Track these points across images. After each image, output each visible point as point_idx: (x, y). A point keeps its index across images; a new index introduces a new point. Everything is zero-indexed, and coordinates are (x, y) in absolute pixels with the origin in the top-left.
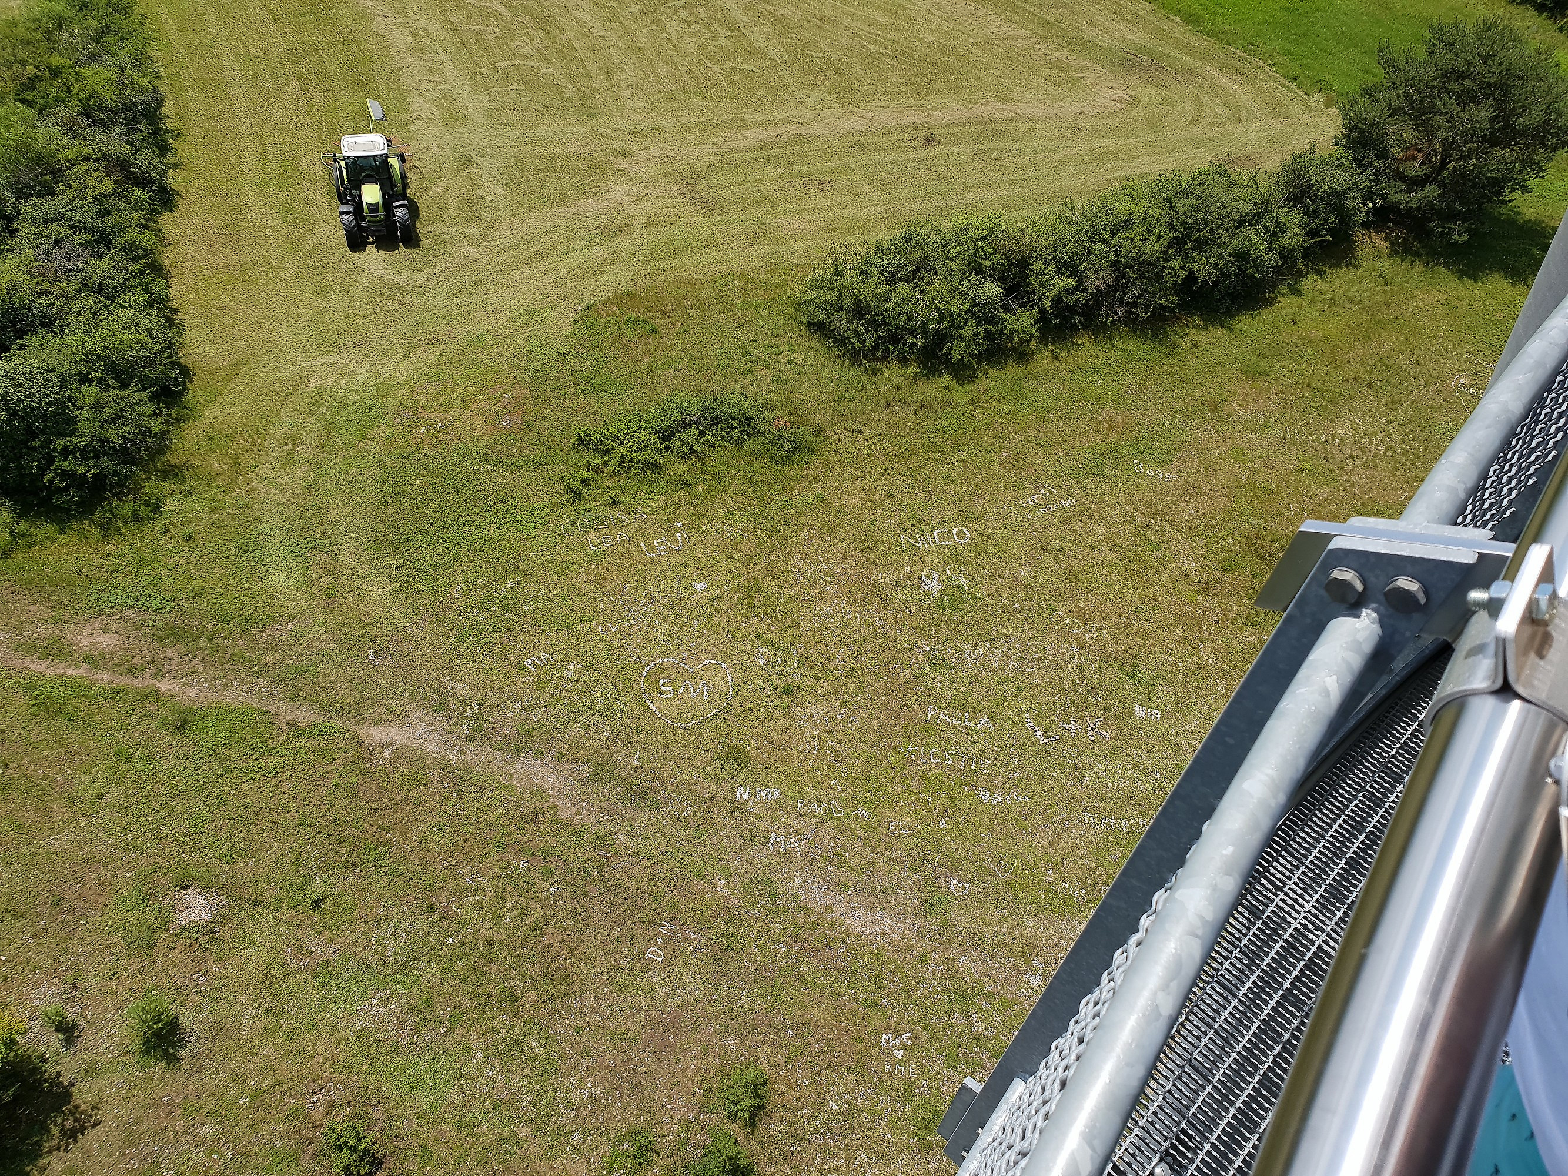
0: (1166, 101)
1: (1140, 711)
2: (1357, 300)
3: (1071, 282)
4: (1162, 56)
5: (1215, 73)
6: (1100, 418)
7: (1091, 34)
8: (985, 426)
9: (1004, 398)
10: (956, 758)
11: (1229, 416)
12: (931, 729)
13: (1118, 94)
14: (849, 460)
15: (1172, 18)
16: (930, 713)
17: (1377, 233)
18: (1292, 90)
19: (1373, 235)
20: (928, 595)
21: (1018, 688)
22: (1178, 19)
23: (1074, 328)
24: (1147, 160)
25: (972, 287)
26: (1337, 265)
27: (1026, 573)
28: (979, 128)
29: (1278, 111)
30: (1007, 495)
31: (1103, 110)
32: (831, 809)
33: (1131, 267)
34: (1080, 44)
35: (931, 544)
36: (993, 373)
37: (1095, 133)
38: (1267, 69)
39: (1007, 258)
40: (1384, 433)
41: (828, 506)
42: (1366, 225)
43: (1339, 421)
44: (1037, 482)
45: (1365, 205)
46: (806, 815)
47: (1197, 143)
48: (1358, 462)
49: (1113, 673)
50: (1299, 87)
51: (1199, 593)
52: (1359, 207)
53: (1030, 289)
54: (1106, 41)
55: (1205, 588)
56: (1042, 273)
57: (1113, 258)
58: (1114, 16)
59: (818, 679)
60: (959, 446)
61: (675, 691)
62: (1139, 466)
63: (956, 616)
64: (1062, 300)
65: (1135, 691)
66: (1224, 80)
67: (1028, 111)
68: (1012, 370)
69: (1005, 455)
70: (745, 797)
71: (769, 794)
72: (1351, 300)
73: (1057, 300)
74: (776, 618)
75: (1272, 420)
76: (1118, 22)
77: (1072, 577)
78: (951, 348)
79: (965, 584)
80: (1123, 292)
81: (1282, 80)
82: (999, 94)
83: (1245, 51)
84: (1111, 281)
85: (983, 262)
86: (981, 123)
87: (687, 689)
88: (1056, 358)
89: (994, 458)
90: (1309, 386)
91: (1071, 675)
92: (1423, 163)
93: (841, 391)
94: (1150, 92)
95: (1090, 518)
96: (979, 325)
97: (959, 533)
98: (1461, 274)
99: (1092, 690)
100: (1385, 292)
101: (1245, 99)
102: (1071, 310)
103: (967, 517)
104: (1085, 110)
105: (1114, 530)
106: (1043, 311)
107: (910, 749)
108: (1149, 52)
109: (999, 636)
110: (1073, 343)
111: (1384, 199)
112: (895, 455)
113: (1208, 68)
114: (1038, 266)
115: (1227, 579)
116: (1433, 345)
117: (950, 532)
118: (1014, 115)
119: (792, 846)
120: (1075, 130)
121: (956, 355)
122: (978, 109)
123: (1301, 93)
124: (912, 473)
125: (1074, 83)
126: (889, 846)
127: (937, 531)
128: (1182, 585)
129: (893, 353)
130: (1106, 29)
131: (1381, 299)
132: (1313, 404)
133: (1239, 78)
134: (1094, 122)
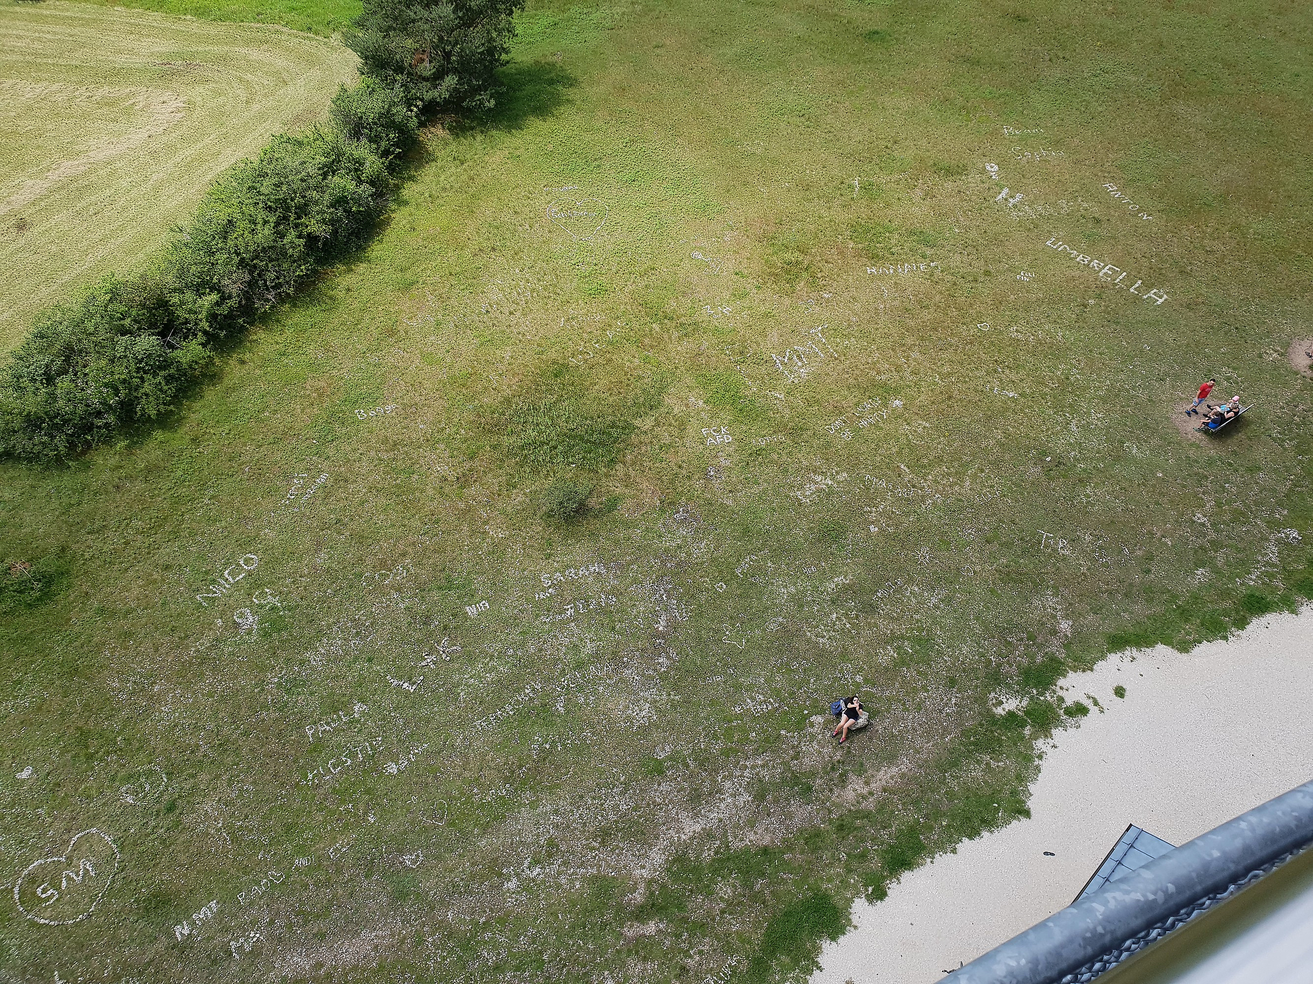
0: (218, 93)
1: (471, 611)
2: (448, 187)
3: (214, 297)
4: (193, 55)
5: (244, 51)
6: (308, 392)
7: (121, 60)
8: (217, 455)
9: (218, 421)
10: (353, 755)
11: (406, 333)
12: (319, 745)
13: (173, 105)
14: (108, 560)
15: (183, 17)
16: (310, 733)
17: (434, 126)
18: (313, 39)
19: (432, 129)
20: (249, 633)
21: (370, 660)
22: (189, 17)
23: (242, 329)
24: (229, 151)
25: (126, 348)
26: (420, 166)
27: (322, 559)
28: (63, 192)
29: (311, 61)
30: (267, 503)
31: (167, 125)
32: (271, 881)
33: (257, 257)
34: (115, 75)
35: (227, 586)
36: (197, 405)
37: (171, 149)
38: (285, 29)
39: (144, 306)
40: (523, 281)
41: (113, 613)
42: (422, 124)
43: (488, 289)
44: (288, 477)
45: (412, 111)
46: (251, 904)
47: (262, 117)
48: (518, 314)
49: (436, 595)
50: (317, 33)
51: (462, 487)
52: (408, 115)
53: (182, 320)
54: (137, 61)
55: (463, 481)
56: (182, 303)
57: (237, 259)
58: (132, 37)
59: (194, 776)
60: (203, 486)
61: (58, 888)
62: (360, 414)
63: (285, 634)
64: (217, 314)
65: (459, 597)
66: (255, 54)
67: (101, 156)
68: (211, 394)
69: (247, 469)
70: (186, 932)
71: (206, 912)
72: (444, 189)
73: (212, 317)
74: (121, 750)
75: (440, 317)
76: (139, 40)
77: (360, 539)
78: (143, 409)
79: (276, 601)
80: (264, 280)
81: (301, 33)
82: (66, 152)
83: (258, 22)
84: (247, 277)
85: (122, 322)
86: (63, 188)
87: (69, 879)
88: (243, 362)
89: (240, 478)
90: (451, 274)
91: (404, 620)
92: (430, 62)
93: (65, 500)
94: (198, 92)
95: (346, 481)
96: (155, 375)
97: (247, 562)
98: (509, 128)
99: (427, 620)
100: (465, 170)
101: (280, 63)
102: (230, 316)
103: (246, 544)
104: (152, 132)
105: (371, 479)
106: (205, 333)
107: (310, 776)
108: (180, 55)
109: (329, 627)
110: (250, 342)
111: (422, 100)
112: (150, 528)
113: (237, 49)
114: (175, 299)
115: (477, 463)
116: (519, 193)
117: (238, 565)
118: (89, 166)
119: (255, 939)
120: (153, 154)
121: (153, 413)
122: (53, 176)
123: (320, 38)
124: (176, 534)
125: (128, 112)
126: (339, 871)
127: (227, 572)
128: (447, 490)
129: (93, 440)
130: (131, 52)
131: (465, 177)
132: (462, 287)
133: (265, 46)
134: (165, 139)
